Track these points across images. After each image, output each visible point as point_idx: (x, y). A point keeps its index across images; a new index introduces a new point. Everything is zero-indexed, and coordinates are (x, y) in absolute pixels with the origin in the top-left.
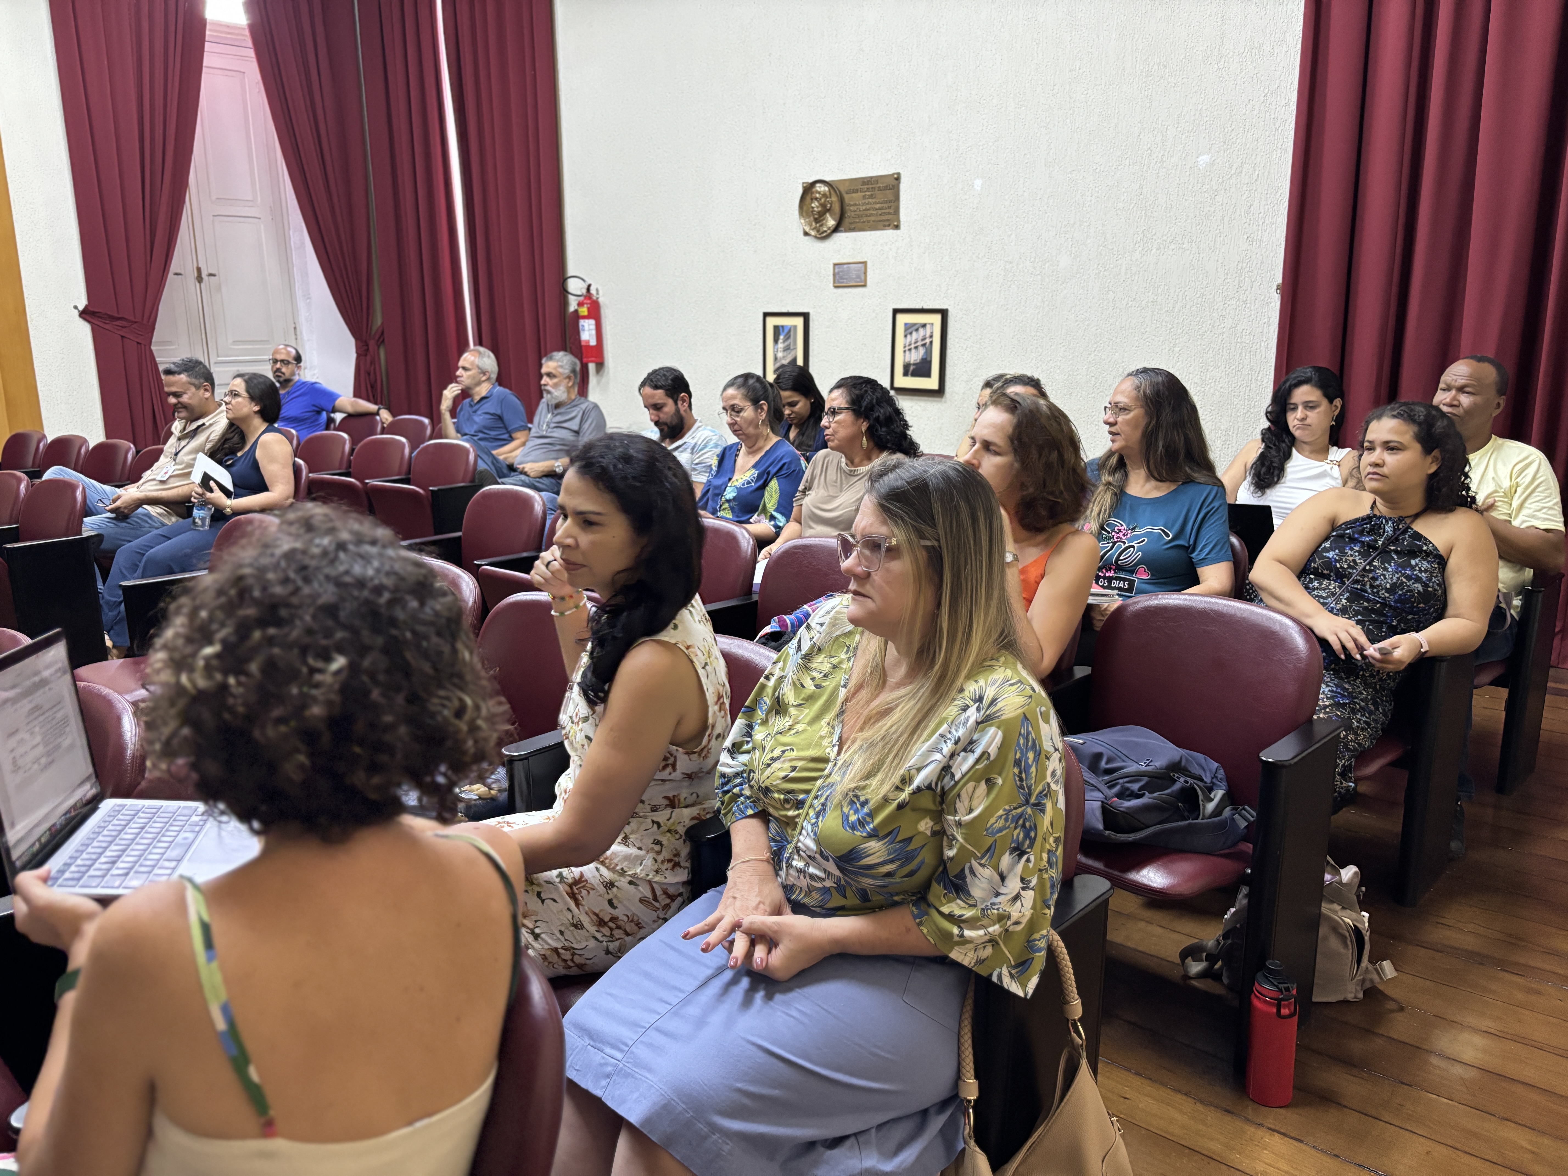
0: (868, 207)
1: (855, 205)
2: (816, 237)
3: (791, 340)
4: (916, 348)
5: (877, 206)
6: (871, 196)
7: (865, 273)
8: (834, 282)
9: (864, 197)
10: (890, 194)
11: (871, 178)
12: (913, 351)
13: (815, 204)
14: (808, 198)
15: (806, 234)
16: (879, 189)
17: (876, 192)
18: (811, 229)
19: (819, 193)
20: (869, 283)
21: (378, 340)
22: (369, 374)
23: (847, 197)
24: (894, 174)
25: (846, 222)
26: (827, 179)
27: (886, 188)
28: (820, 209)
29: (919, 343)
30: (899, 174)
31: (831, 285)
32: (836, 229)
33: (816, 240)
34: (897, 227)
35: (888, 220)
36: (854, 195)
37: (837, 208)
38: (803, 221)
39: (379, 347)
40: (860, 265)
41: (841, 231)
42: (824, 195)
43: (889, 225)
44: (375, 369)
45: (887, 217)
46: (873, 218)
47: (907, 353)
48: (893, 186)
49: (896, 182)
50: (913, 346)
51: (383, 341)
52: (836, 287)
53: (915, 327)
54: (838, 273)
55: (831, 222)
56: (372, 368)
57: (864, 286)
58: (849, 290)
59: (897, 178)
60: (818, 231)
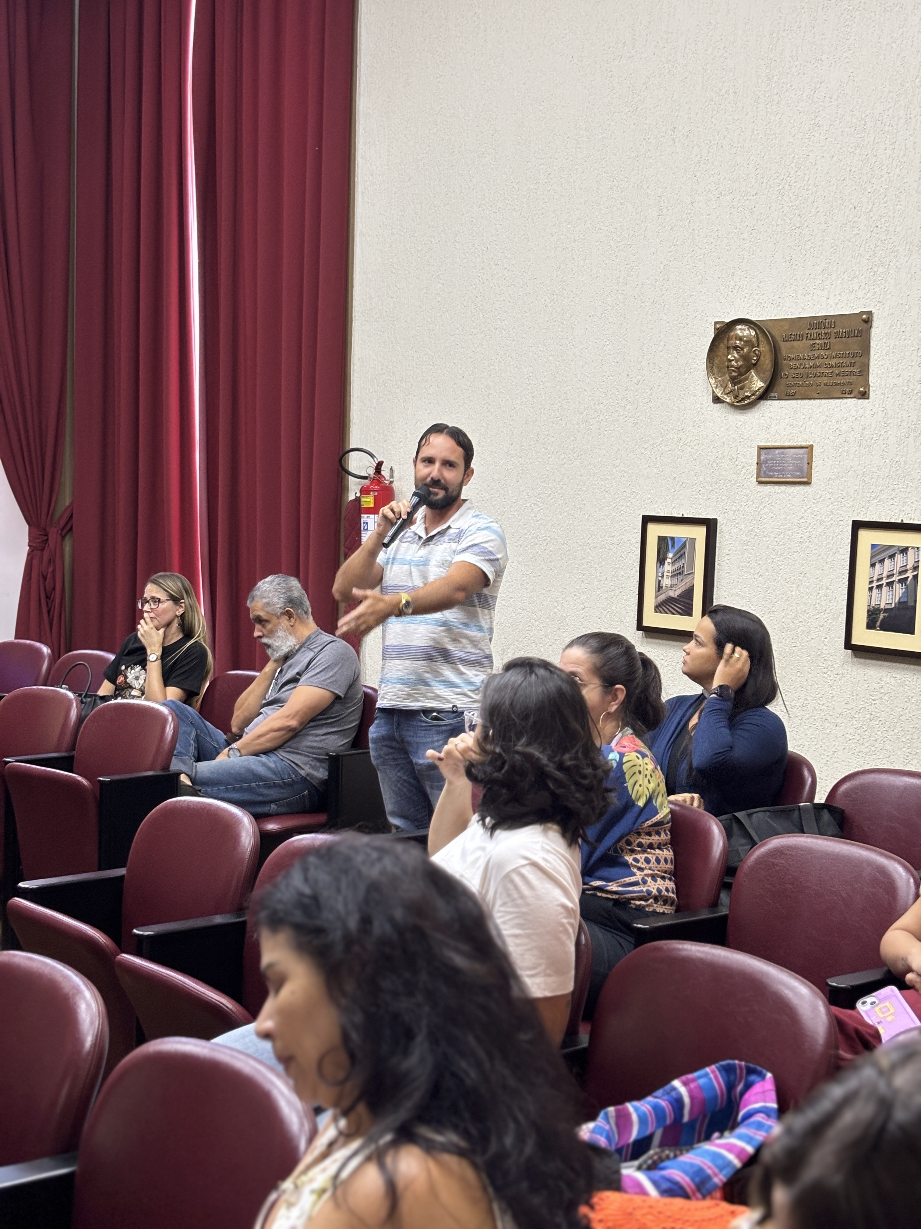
0: (818, 362)
1: (797, 359)
2: (732, 405)
3: (684, 561)
4: (890, 584)
5: (833, 362)
6: (824, 347)
7: (810, 464)
8: (758, 476)
9: (812, 348)
10: (854, 345)
11: (826, 317)
12: (885, 589)
13: (734, 355)
14: (722, 346)
15: (717, 400)
16: (838, 336)
17: (833, 340)
18: (724, 393)
19: (741, 339)
20: (815, 478)
21: (62, 529)
22: (45, 578)
23: (784, 348)
24: (862, 313)
25: (781, 385)
26: (754, 318)
27: (848, 335)
28: (740, 363)
29: (895, 578)
30: (870, 313)
31: (754, 479)
32: (765, 395)
33: (732, 410)
34: (864, 395)
35: (850, 383)
36: (795, 343)
37: (767, 362)
38: (712, 381)
39: (63, 537)
40: (802, 451)
41: (774, 398)
42: (748, 343)
43: (851, 392)
44: (54, 571)
45: (847, 379)
46: (825, 380)
47: (875, 591)
48: (860, 331)
49: (865, 325)
50: (884, 582)
51: (71, 529)
52: (760, 483)
53: (890, 552)
54: (766, 462)
55: (758, 384)
56: (50, 570)
57: (808, 483)
58: (783, 488)
59: (867, 320)
60: (736, 397)
